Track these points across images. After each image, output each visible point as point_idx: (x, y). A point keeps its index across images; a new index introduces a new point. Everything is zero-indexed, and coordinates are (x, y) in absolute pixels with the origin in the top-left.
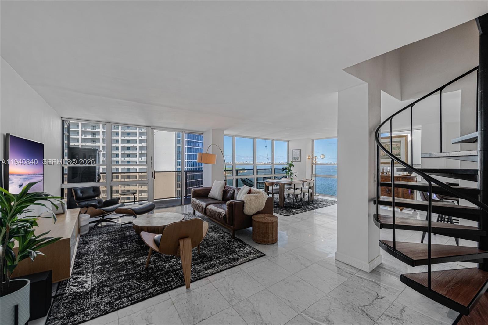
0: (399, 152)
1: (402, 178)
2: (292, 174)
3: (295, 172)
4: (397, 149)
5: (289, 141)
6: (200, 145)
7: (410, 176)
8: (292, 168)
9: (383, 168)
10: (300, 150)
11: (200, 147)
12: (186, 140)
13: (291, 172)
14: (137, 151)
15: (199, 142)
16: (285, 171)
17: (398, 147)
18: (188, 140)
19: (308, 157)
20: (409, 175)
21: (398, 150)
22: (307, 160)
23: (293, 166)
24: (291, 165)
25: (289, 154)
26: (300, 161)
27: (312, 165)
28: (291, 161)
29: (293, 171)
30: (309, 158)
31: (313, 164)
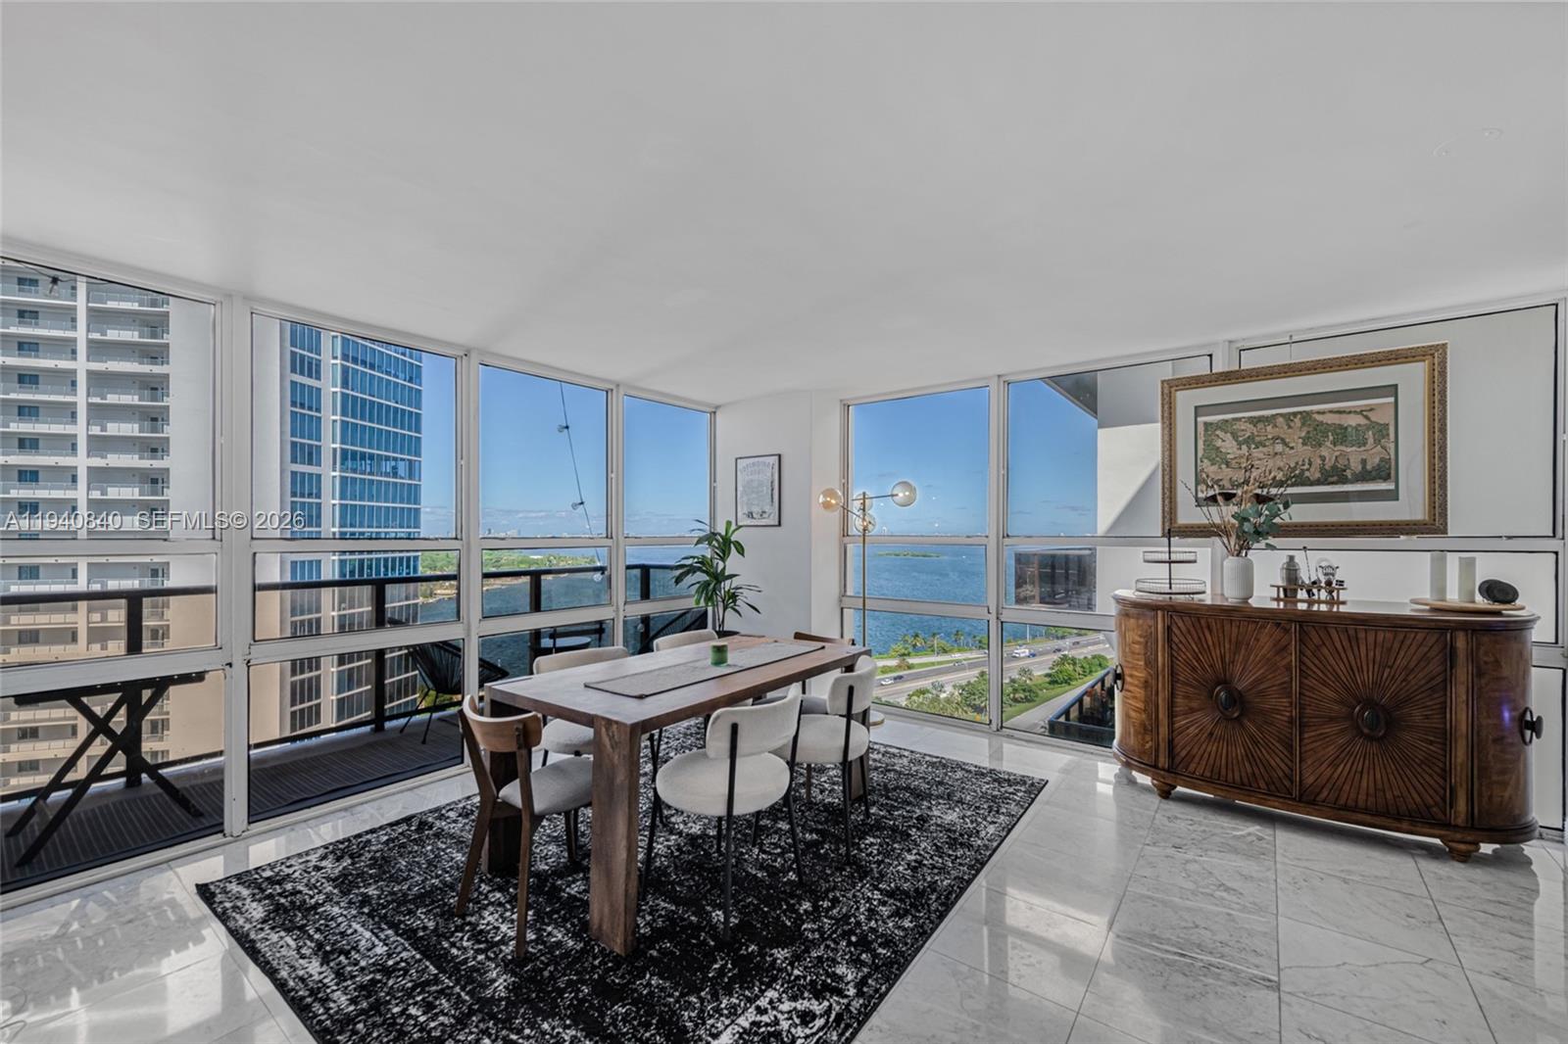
0: (1382, 460)
1: (1474, 631)
2: (734, 597)
3: (749, 588)
4: (1371, 441)
5: (717, 407)
6: (401, 471)
7: (1498, 613)
8: (733, 563)
9: (1292, 558)
10: (780, 456)
11: (402, 478)
12: (335, 450)
13: (727, 585)
14: (76, 489)
15: (395, 459)
16: (690, 579)
17: (1373, 425)
18: (342, 449)
19: (821, 499)
20: (1497, 606)
21: (1377, 442)
22: (817, 511)
23: (741, 550)
24: (725, 545)
25: (719, 485)
26: (780, 525)
27: (841, 542)
28: (729, 523)
29: (736, 582)
30: (827, 506)
31: (846, 539)
